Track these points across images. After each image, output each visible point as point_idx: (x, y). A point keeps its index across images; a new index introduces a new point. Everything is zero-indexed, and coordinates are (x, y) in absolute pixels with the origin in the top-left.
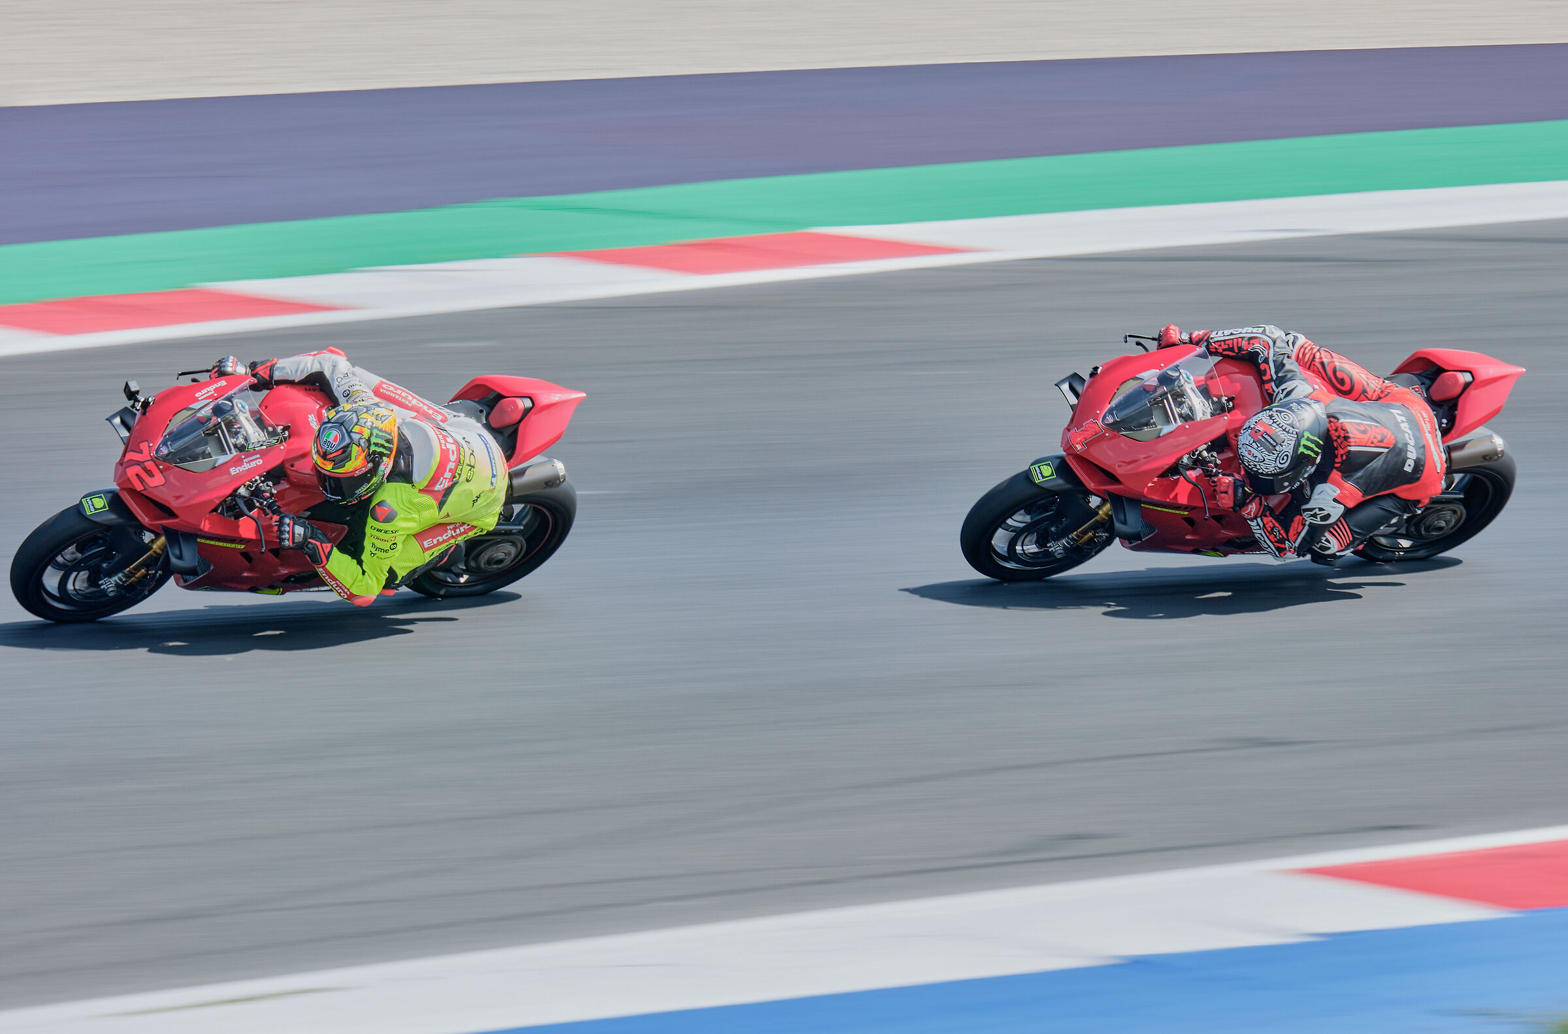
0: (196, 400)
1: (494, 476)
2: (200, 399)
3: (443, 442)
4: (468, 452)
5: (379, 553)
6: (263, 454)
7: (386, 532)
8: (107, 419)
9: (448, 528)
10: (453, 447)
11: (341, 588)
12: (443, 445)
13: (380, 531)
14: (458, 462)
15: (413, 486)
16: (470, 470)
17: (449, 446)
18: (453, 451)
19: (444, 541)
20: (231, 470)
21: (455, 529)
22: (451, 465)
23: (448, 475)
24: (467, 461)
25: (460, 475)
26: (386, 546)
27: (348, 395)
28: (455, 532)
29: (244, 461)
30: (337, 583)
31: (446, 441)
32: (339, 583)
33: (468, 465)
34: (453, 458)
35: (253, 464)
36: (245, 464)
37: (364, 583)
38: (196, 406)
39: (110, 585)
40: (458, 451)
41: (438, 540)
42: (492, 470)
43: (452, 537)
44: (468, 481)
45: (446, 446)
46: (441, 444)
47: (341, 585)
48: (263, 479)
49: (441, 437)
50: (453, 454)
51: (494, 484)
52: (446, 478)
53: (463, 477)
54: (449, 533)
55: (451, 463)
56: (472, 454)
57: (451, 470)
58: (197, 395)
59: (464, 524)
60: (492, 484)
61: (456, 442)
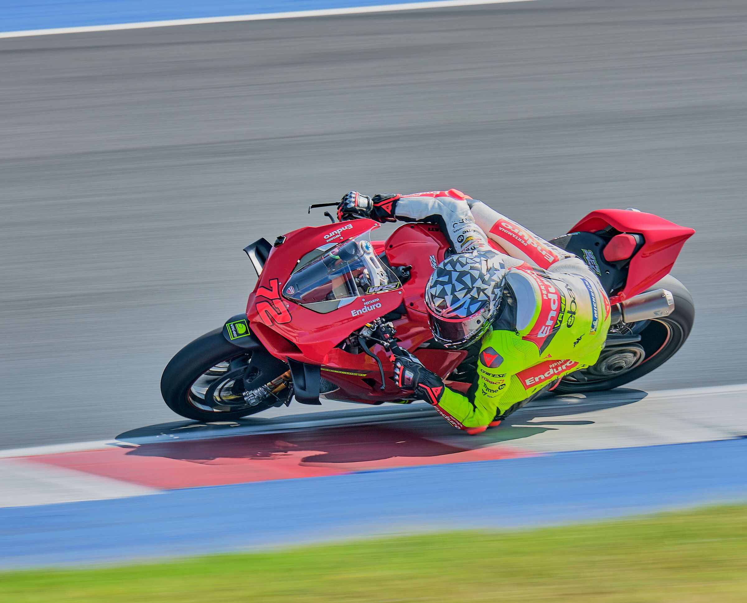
0: (324, 242)
1: (595, 319)
2: (327, 241)
3: (545, 292)
4: (569, 300)
5: (489, 393)
6: (382, 298)
7: (494, 376)
8: (244, 250)
9: (551, 366)
10: (554, 297)
11: (454, 421)
12: (544, 295)
13: (489, 374)
14: (560, 310)
15: (517, 333)
16: (571, 316)
17: (550, 296)
18: (554, 300)
19: (546, 378)
20: (352, 312)
21: (556, 368)
22: (553, 314)
23: (549, 323)
24: (568, 309)
25: (561, 322)
26: (495, 387)
27: (462, 240)
28: (557, 370)
29: (365, 304)
30: (450, 418)
31: (548, 292)
32: (452, 418)
33: (568, 312)
34: (554, 307)
35: (373, 308)
36: (365, 307)
37: (474, 418)
38: (323, 249)
39: (253, 397)
40: (560, 299)
41: (540, 378)
42: (594, 313)
43: (554, 374)
44: (569, 326)
45: (547, 296)
46: (542, 294)
47: (454, 419)
48: (384, 320)
49: (543, 288)
50: (554, 303)
51: (595, 327)
52: (548, 326)
53: (564, 324)
54: (551, 371)
55: (552, 312)
56: (573, 301)
57: (552, 318)
58: (325, 237)
59: (566, 362)
60: (593, 326)
61: (557, 293)
